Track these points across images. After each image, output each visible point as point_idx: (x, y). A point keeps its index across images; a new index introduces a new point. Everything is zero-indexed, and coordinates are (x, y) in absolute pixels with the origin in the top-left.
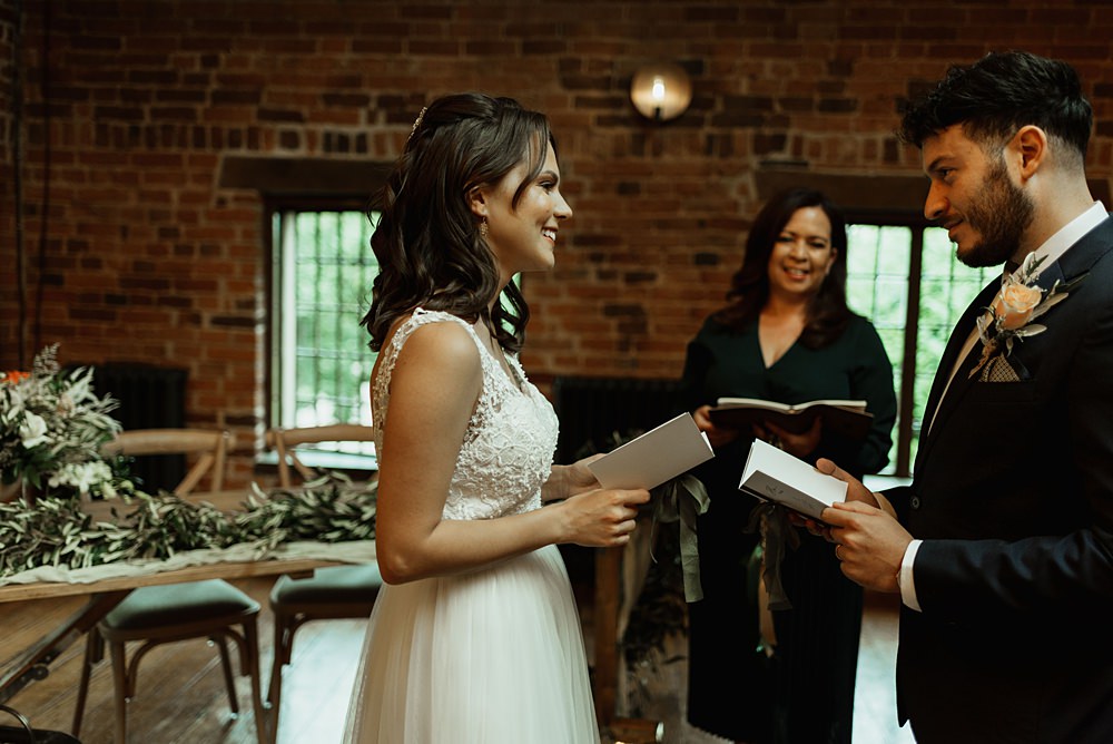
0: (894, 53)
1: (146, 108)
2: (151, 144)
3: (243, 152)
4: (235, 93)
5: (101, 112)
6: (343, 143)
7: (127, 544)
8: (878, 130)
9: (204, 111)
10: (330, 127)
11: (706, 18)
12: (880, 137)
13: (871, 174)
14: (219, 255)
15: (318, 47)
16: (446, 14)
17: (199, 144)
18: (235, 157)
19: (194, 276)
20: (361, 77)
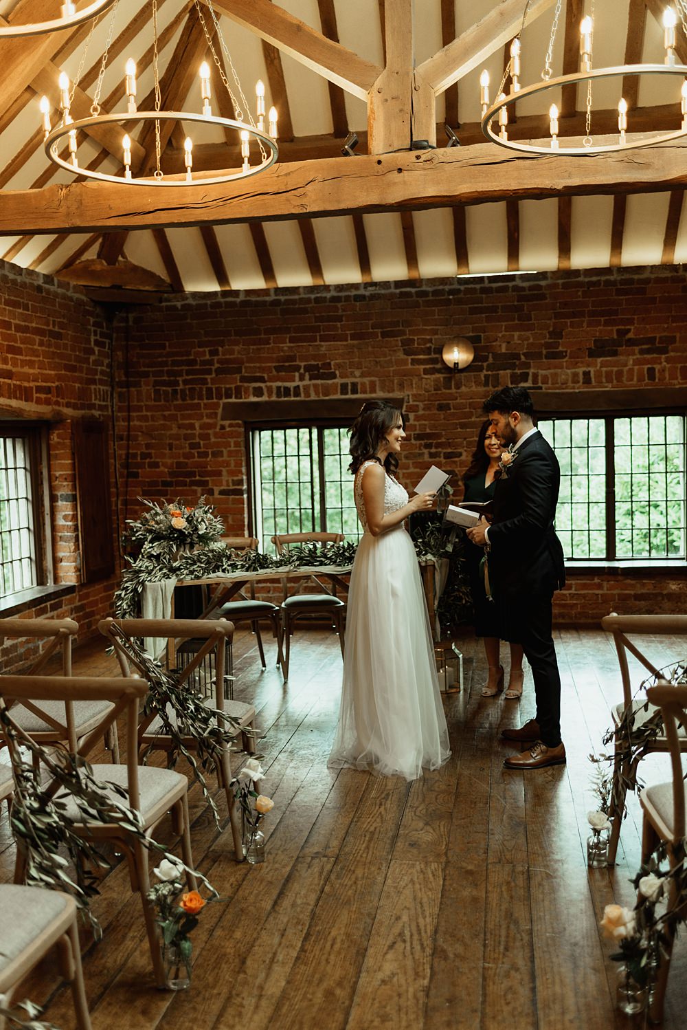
0: (585, 325)
1: (180, 379)
2: (184, 400)
3: (233, 400)
4: (229, 368)
5: (156, 383)
6: (287, 390)
7: (243, 566)
8: (579, 367)
9: (211, 379)
10: (280, 384)
11: (481, 313)
12: (580, 370)
13: (577, 391)
14: (222, 456)
15: (271, 341)
16: (339, 319)
17: (210, 397)
18: (229, 403)
19: (209, 468)
20: (295, 355)
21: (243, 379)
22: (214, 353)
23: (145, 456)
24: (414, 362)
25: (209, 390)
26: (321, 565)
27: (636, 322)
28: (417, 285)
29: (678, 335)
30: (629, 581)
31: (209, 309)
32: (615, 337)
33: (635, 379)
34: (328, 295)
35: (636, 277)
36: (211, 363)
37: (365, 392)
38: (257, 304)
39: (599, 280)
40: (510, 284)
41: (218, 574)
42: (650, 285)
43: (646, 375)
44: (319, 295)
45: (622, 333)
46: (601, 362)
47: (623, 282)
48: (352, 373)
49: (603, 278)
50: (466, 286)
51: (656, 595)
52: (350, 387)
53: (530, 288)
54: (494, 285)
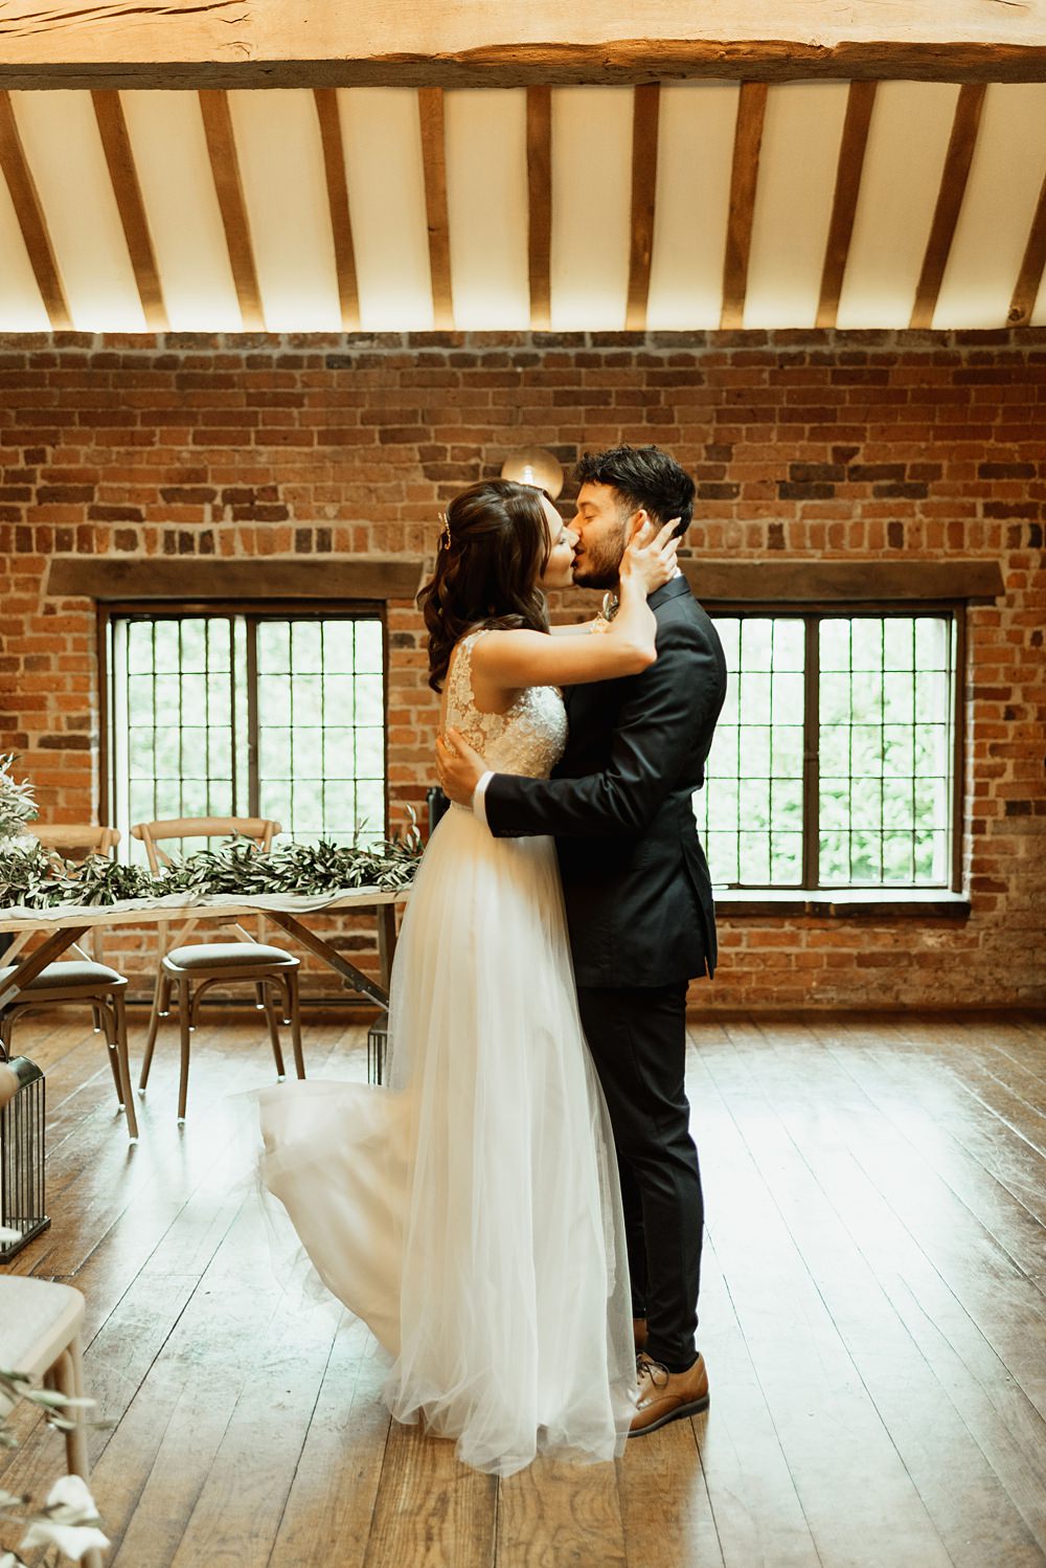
0: (774, 436)
3: (74, 554)
4: (66, 490)
6: (186, 542)
7: (77, 892)
8: (762, 516)
9: (29, 510)
10: (171, 525)
11: (577, 403)
12: (764, 523)
13: (757, 562)
14: (48, 668)
15: (156, 439)
16: (297, 401)
17: (24, 546)
18: (65, 561)
19: (19, 693)
20: (205, 470)
21: (96, 513)
22: (35, 457)
24: (445, 493)
25: (24, 533)
26: (261, 891)
27: (868, 434)
28: (455, 342)
29: (945, 464)
30: (848, 930)
31: (28, 368)
32: (830, 461)
33: (866, 543)
34: (276, 353)
35: (870, 350)
36: (28, 477)
37: (345, 549)
38: (129, 363)
39: (801, 354)
40: (635, 351)
42: (896, 367)
43: (886, 539)
44: (255, 352)
45: (843, 455)
46: (804, 510)
47: (847, 358)
48: (320, 510)
49: (809, 349)
50: (551, 350)
51: (898, 956)
52: (314, 538)
53: (672, 361)
54: (604, 351)
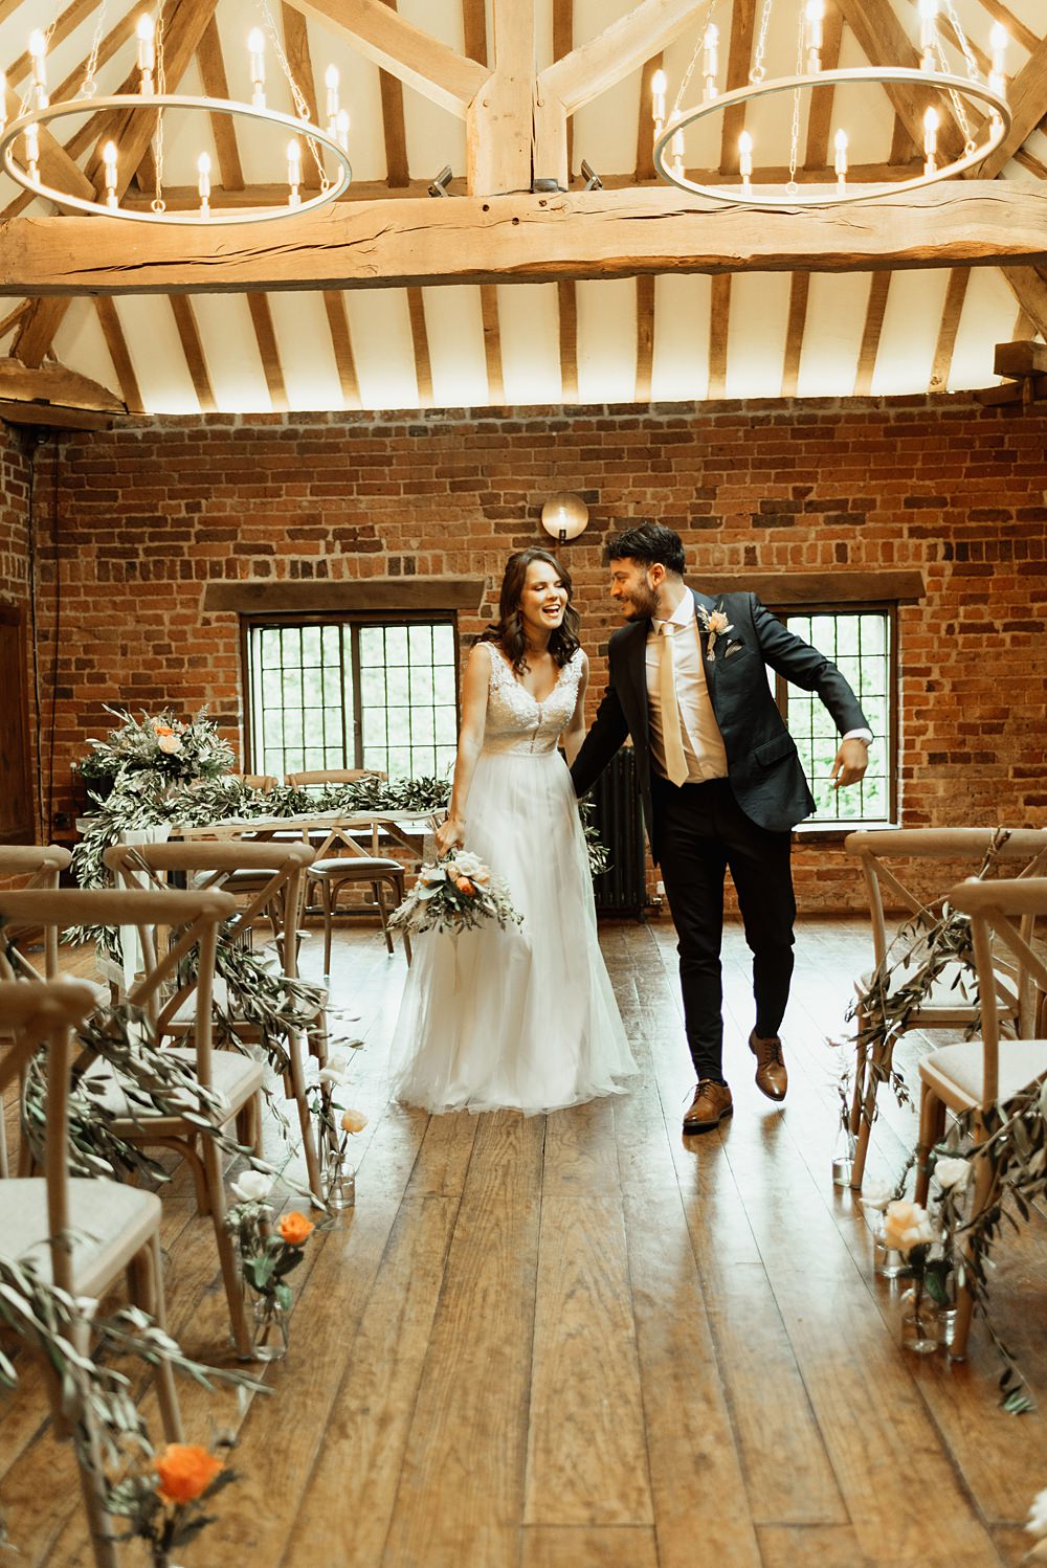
0: (748, 479)
1: (140, 547)
2: (145, 578)
3: (223, 580)
4: (214, 532)
5: (102, 552)
6: (307, 569)
7: (269, 809)
8: (739, 541)
9: (189, 548)
10: (295, 557)
11: (598, 458)
12: (741, 546)
13: (737, 575)
14: (205, 666)
15: (283, 492)
16: (388, 461)
17: (186, 575)
18: (217, 584)
19: (185, 685)
20: (320, 515)
21: (239, 549)
22: (194, 508)
23: (83, 664)
24: (499, 528)
25: (186, 565)
26: (386, 809)
27: (819, 477)
28: (505, 414)
29: (879, 498)
30: (809, 852)
31: (187, 442)
32: (791, 499)
33: (819, 560)
34: (371, 426)
35: (820, 413)
36: (189, 523)
37: (426, 572)
38: (262, 436)
39: (768, 416)
40: (641, 417)
41: (231, 819)
42: (840, 425)
43: (835, 555)
44: (356, 425)
45: (801, 493)
46: (771, 535)
47: (803, 420)
48: (406, 543)
49: (774, 413)
50: (577, 418)
51: (848, 872)
52: (402, 564)
53: (670, 425)
54: (618, 418)
